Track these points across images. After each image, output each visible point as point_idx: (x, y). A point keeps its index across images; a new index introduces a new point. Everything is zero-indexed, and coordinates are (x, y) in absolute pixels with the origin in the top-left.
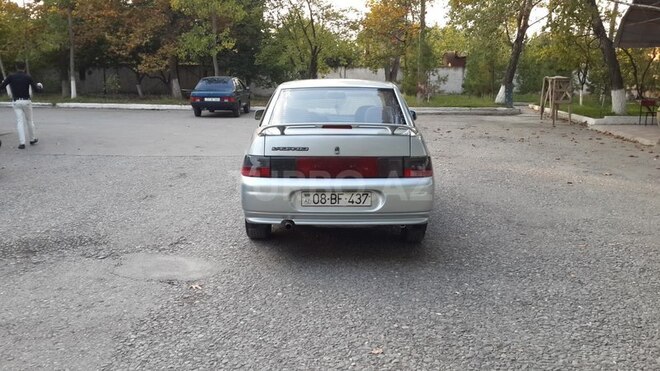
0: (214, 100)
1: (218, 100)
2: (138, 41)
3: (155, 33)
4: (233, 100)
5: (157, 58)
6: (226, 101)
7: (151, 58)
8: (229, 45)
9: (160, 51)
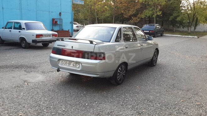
0: (147, 31)
1: (148, 31)
2: (131, 13)
3: (137, 10)
4: (153, 32)
5: (137, 18)
6: (151, 32)
7: (135, 18)
8: (159, 14)
9: (138, 16)
